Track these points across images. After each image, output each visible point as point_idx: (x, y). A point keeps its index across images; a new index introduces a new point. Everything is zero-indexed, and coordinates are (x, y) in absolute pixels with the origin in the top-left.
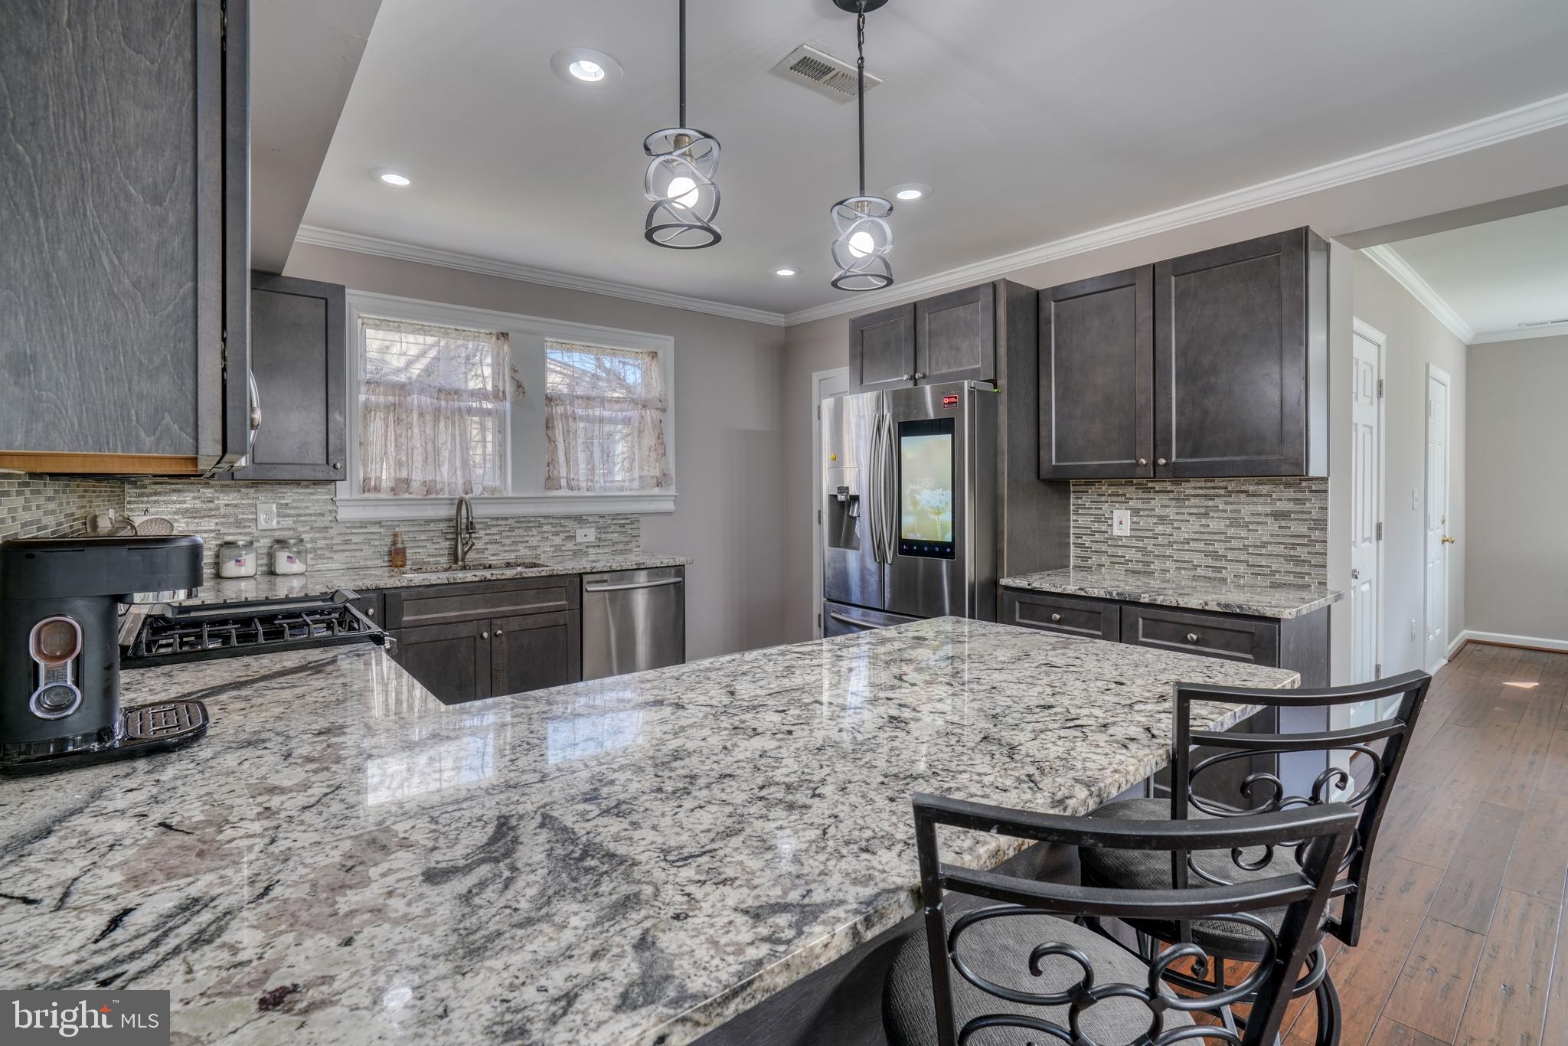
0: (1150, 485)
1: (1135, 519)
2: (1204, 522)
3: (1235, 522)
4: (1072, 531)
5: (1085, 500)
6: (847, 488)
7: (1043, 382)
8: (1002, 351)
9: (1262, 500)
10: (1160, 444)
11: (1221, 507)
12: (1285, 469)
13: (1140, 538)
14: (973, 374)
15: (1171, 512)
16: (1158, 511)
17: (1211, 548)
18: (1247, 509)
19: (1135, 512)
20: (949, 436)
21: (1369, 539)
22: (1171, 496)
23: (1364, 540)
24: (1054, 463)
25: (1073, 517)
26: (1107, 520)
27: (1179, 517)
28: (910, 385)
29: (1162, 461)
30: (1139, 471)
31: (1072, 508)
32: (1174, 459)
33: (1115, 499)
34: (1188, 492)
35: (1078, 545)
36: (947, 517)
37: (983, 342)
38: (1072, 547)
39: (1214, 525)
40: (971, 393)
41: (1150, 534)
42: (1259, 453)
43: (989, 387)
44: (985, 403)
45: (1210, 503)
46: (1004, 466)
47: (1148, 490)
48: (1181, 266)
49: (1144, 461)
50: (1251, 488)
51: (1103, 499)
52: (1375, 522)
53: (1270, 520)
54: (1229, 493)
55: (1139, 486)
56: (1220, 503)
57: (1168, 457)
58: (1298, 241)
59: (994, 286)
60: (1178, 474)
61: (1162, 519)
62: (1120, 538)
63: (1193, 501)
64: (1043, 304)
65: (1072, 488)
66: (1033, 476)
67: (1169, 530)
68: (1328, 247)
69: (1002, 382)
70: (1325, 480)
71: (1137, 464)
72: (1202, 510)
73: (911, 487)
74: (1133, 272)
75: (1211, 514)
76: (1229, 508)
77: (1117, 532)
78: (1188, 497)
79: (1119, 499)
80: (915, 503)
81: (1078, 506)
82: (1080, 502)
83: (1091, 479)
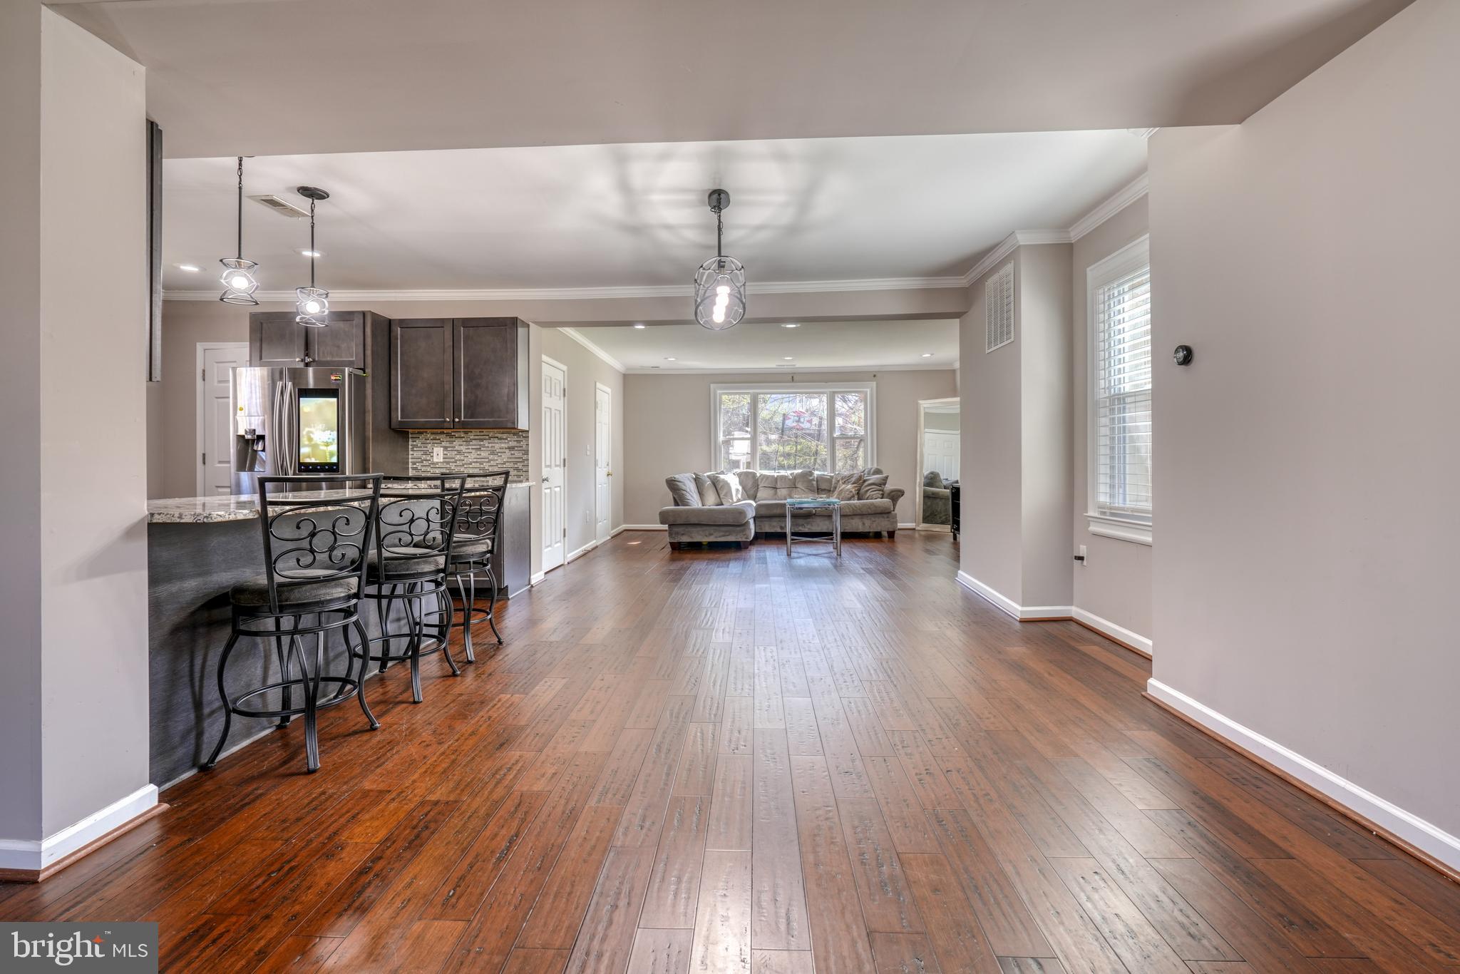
0: (453, 434)
1: (445, 452)
2: (479, 453)
3: (493, 453)
4: (410, 461)
5: (418, 443)
6: (254, 430)
7: (393, 372)
8: (369, 352)
9: (503, 441)
10: (456, 412)
11: (486, 445)
12: (510, 425)
13: (448, 463)
14: (350, 364)
15: (463, 448)
16: (457, 448)
17: (482, 466)
18: (498, 445)
19: (445, 448)
20: (335, 400)
21: (559, 466)
22: (464, 439)
23: (556, 466)
24: (399, 419)
25: (411, 453)
26: (430, 453)
27: (467, 451)
28: (301, 365)
29: (457, 420)
30: (446, 425)
31: (410, 447)
32: (463, 419)
33: (435, 441)
34: (471, 437)
35: (413, 469)
36: (334, 448)
37: (356, 345)
38: (410, 470)
39: (483, 454)
40: (350, 375)
41: (453, 460)
42: (499, 417)
43: (360, 373)
44: (359, 382)
45: (482, 443)
46: (369, 418)
47: (451, 436)
48: (467, 323)
49: (448, 420)
50: (500, 436)
51: (428, 441)
52: (562, 457)
53: (507, 451)
54: (490, 438)
55: (448, 434)
56: (486, 443)
57: (460, 418)
58: (513, 323)
59: (364, 314)
60: (466, 427)
61: (459, 452)
62: (437, 463)
63: (474, 442)
64: (393, 327)
65: (410, 436)
66: (387, 427)
67: (462, 458)
68: (528, 326)
69: (369, 370)
70: (528, 431)
71: (445, 421)
72: (478, 447)
73: (307, 429)
74: (443, 320)
75: (482, 449)
76: (490, 445)
77: (435, 460)
78: (471, 440)
79: (437, 441)
80: (310, 439)
81: (414, 446)
82: (415, 443)
83: (422, 429)
